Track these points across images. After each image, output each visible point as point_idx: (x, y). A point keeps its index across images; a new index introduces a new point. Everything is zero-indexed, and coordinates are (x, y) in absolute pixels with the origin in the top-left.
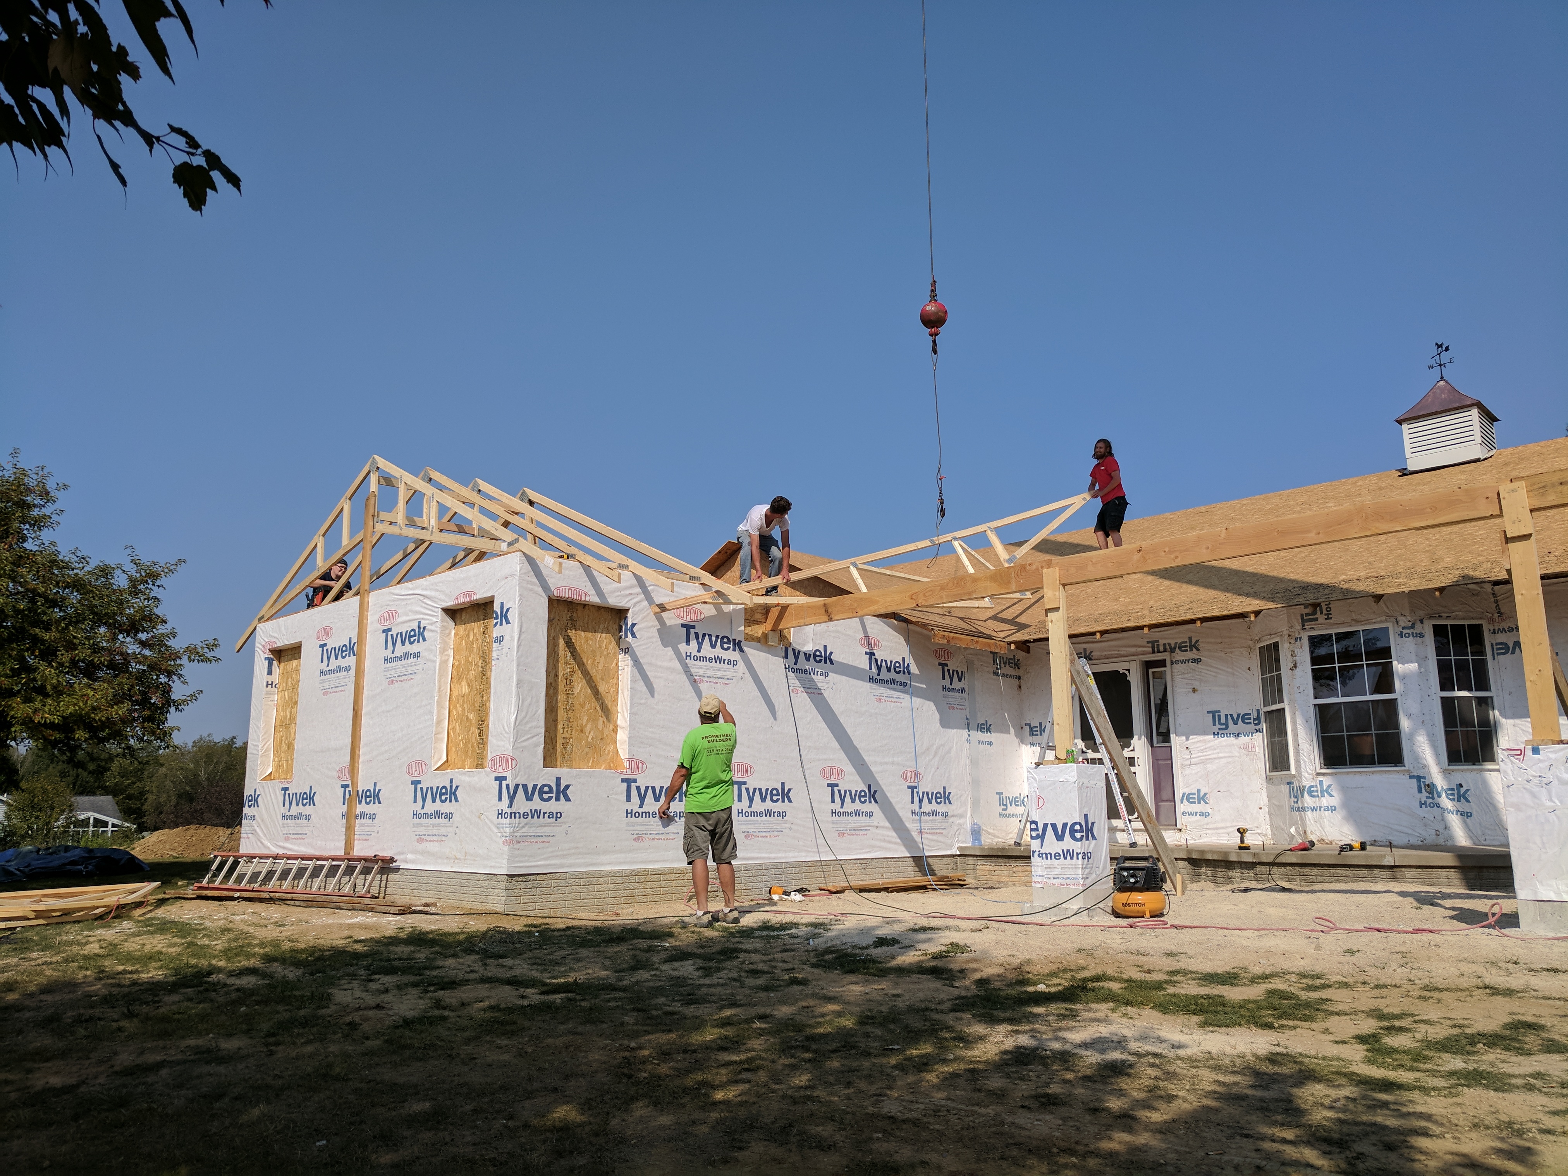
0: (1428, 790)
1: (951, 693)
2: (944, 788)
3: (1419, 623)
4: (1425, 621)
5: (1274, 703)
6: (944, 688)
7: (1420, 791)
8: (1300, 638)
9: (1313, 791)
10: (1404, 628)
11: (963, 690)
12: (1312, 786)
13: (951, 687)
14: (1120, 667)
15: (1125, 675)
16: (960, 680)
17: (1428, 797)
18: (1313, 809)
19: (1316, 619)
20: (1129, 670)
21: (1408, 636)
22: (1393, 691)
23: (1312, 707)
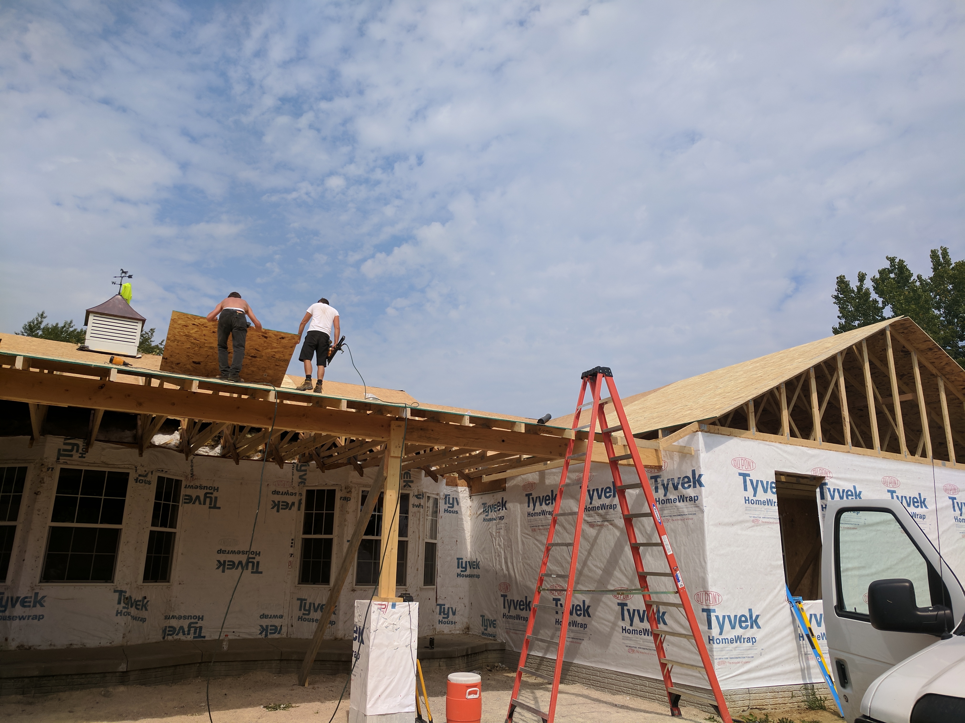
0: (126, 602)
3: (150, 474)
4: (154, 473)
7: (119, 603)
8: (53, 469)
9: (26, 602)
10: (140, 475)
12: (26, 598)
17: (124, 608)
18: (22, 618)
19: (71, 456)
21: (141, 482)
22: (120, 523)
23: (47, 529)
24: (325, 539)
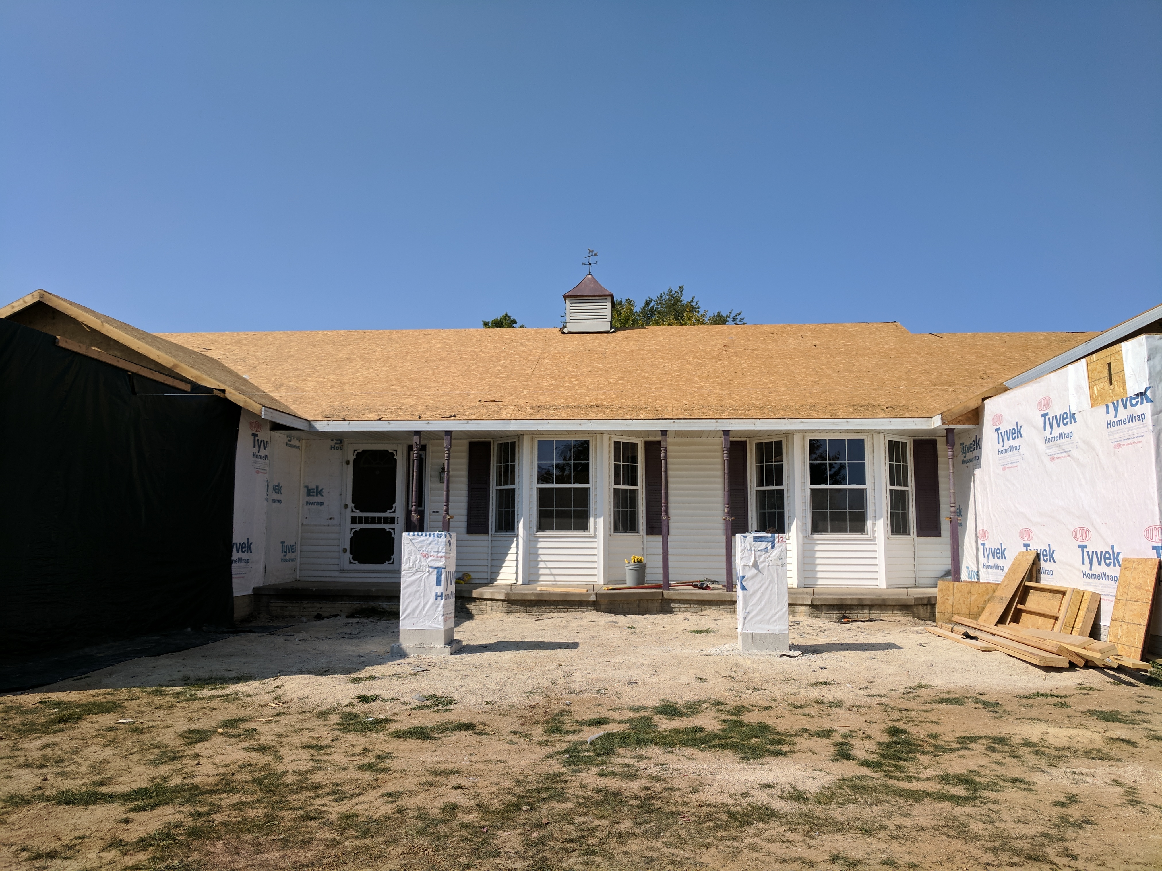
1: (258, 460)
2: (248, 539)
4: (610, 438)
5: (506, 483)
6: (254, 455)
11: (266, 457)
13: (259, 454)
14: (389, 448)
15: (393, 454)
16: (265, 449)
20: (396, 451)
22: (588, 482)
23: (535, 489)
24: (778, 491)
